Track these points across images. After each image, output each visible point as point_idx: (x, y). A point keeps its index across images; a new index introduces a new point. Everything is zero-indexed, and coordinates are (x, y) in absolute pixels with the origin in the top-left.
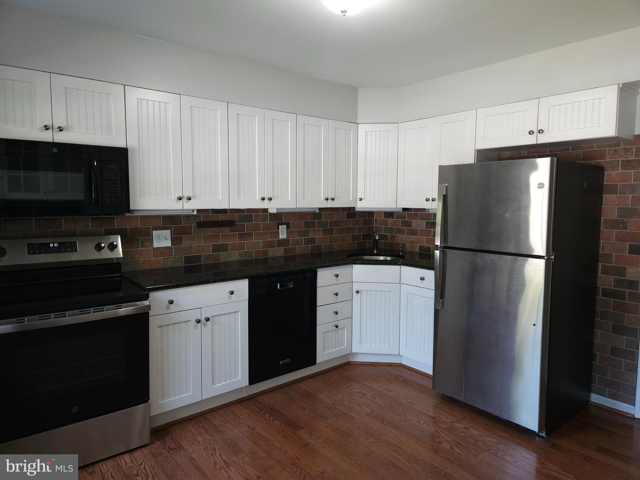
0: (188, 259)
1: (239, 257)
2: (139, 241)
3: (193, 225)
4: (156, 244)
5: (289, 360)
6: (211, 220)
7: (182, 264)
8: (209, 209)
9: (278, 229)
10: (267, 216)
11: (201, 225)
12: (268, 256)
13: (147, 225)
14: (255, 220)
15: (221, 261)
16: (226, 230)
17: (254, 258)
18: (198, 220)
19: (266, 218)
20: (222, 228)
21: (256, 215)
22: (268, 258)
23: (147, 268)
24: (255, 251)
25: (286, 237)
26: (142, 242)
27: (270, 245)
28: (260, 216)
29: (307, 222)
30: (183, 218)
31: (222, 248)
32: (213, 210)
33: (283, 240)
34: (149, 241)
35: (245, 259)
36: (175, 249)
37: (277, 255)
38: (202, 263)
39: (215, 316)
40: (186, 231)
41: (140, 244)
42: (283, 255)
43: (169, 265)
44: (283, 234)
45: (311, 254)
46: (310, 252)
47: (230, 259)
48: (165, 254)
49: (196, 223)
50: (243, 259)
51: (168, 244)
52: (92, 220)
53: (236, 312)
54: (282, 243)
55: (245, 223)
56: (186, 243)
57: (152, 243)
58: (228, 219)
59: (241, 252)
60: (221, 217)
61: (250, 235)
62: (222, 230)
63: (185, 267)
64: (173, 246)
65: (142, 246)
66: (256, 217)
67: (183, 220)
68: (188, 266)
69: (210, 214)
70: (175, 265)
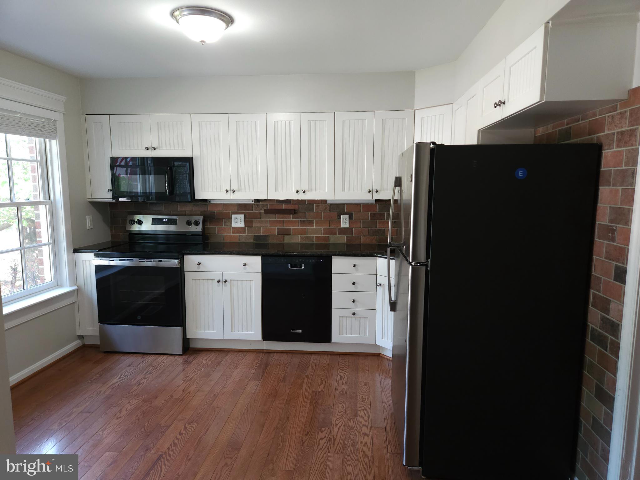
0: (257, 238)
1: (301, 240)
2: (223, 221)
3: (262, 211)
4: (234, 225)
5: (300, 331)
6: (276, 208)
7: (252, 241)
8: (275, 200)
9: (340, 218)
10: (328, 206)
11: (268, 212)
12: (329, 242)
13: (228, 210)
14: (316, 210)
15: (284, 242)
16: (289, 217)
17: (315, 242)
18: (265, 208)
19: (327, 208)
20: (285, 215)
21: (317, 205)
22: (329, 244)
23: (228, 241)
24: (316, 236)
25: (348, 227)
26: (225, 222)
27: (333, 232)
28: (321, 206)
29: (374, 214)
30: (254, 206)
31: (287, 232)
32: (277, 200)
33: (345, 229)
34: (229, 222)
35: (306, 242)
36: (247, 229)
37: (338, 242)
38: (269, 242)
39: (234, 280)
40: (257, 216)
41: (224, 224)
42: (345, 243)
43: (243, 240)
44: (345, 222)
45: (379, 245)
46: (377, 243)
47: (293, 241)
48: (240, 232)
49: (263, 210)
50: (304, 242)
51: (242, 225)
52: (194, 205)
53: (251, 280)
54: (344, 231)
55: (307, 212)
56: (256, 225)
57: (231, 223)
58: (291, 208)
59: (302, 236)
60: (285, 206)
61: (311, 223)
62: (285, 217)
63: (256, 244)
64: (246, 227)
65: (225, 225)
66: (317, 207)
67: (254, 208)
68: (257, 243)
69: (275, 203)
70: (248, 241)
